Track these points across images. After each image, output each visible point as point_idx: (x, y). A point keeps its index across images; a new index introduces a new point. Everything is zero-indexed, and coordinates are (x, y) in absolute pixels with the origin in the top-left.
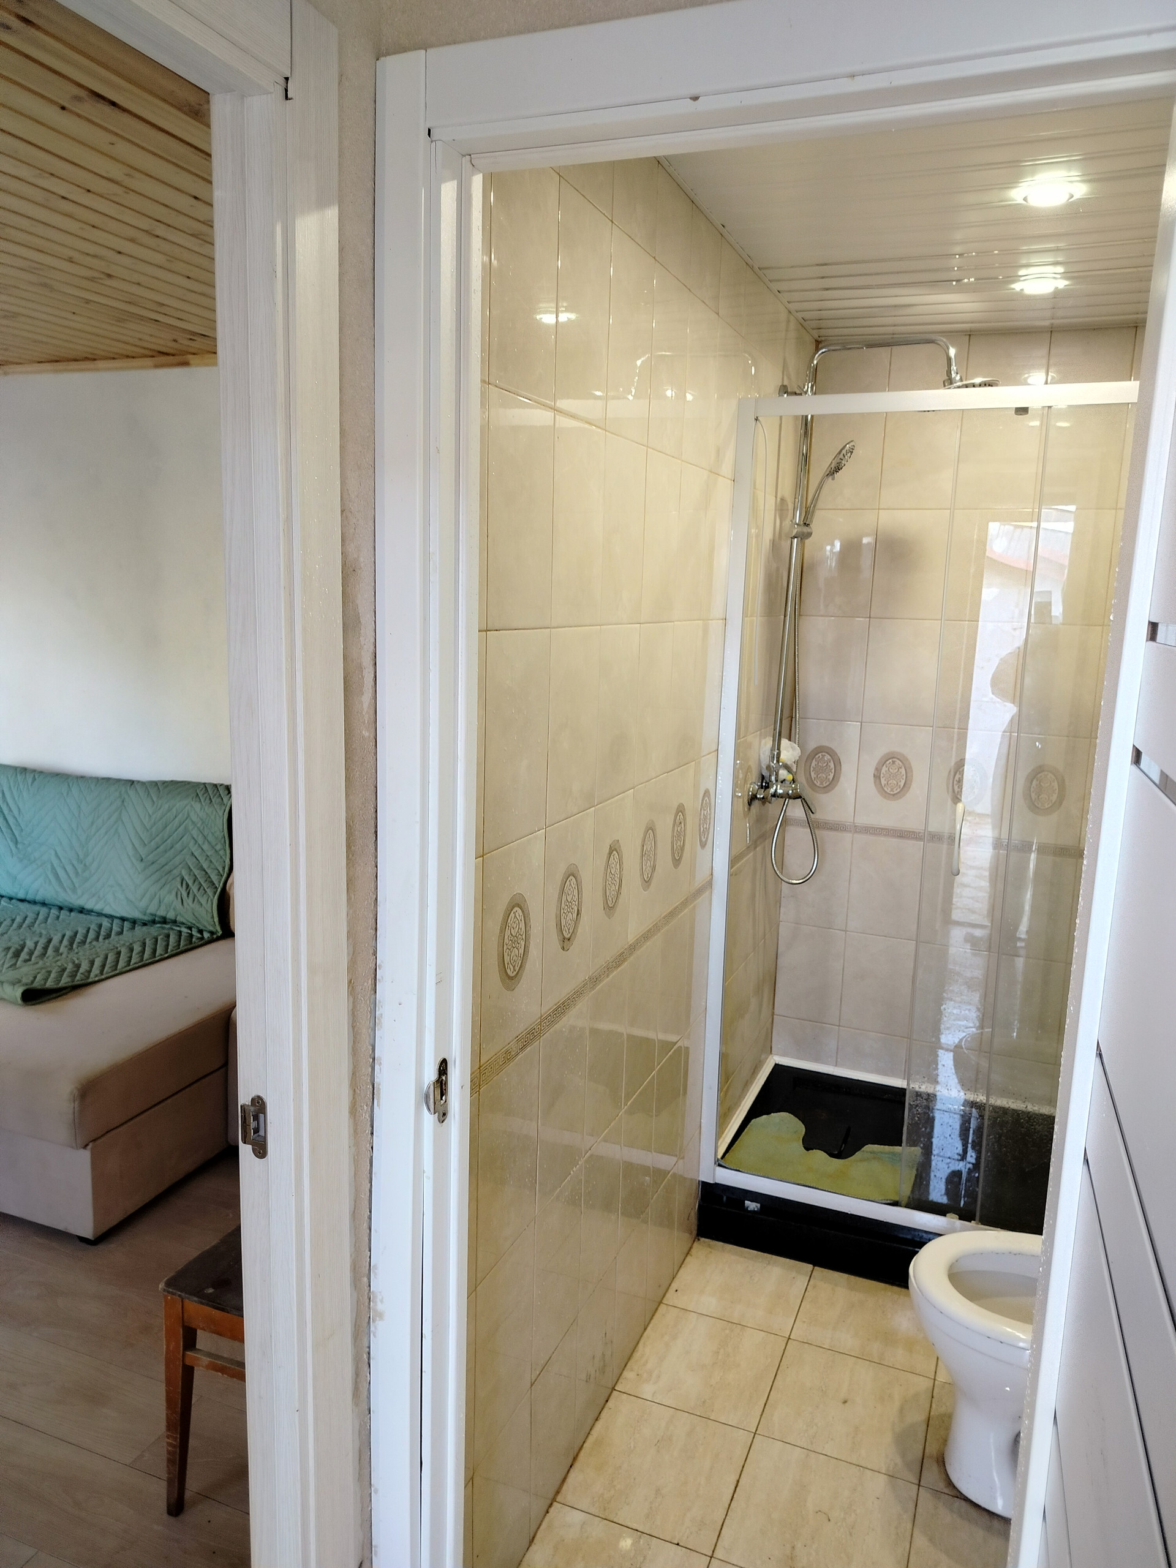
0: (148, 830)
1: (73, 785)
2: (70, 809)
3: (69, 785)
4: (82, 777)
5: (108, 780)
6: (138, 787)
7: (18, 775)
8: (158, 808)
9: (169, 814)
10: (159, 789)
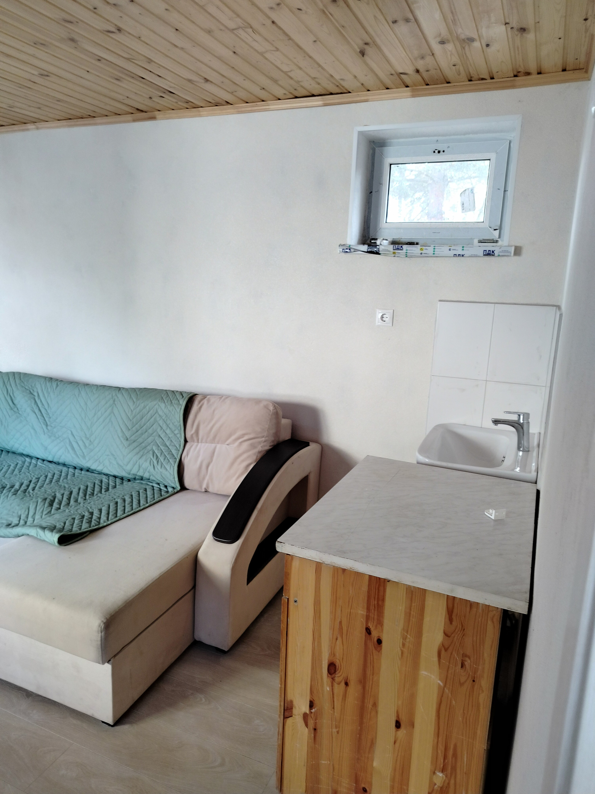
0: (131, 420)
1: (82, 390)
2: (80, 405)
3: (79, 389)
4: (87, 385)
5: (104, 387)
6: (123, 392)
7: (47, 382)
8: (137, 406)
9: (144, 410)
10: (137, 393)
